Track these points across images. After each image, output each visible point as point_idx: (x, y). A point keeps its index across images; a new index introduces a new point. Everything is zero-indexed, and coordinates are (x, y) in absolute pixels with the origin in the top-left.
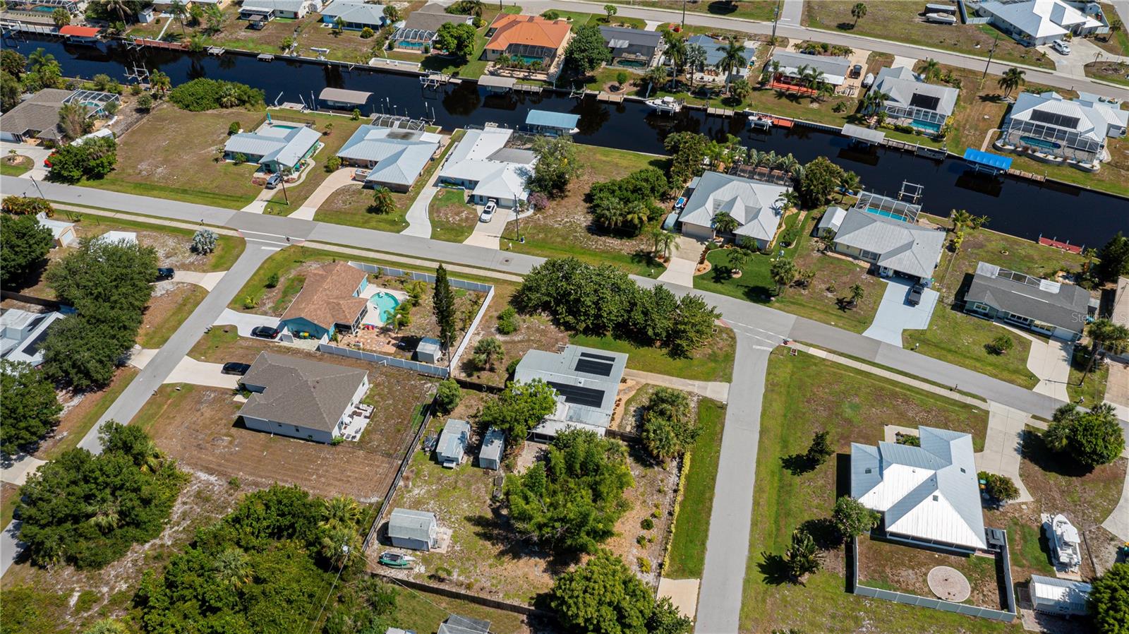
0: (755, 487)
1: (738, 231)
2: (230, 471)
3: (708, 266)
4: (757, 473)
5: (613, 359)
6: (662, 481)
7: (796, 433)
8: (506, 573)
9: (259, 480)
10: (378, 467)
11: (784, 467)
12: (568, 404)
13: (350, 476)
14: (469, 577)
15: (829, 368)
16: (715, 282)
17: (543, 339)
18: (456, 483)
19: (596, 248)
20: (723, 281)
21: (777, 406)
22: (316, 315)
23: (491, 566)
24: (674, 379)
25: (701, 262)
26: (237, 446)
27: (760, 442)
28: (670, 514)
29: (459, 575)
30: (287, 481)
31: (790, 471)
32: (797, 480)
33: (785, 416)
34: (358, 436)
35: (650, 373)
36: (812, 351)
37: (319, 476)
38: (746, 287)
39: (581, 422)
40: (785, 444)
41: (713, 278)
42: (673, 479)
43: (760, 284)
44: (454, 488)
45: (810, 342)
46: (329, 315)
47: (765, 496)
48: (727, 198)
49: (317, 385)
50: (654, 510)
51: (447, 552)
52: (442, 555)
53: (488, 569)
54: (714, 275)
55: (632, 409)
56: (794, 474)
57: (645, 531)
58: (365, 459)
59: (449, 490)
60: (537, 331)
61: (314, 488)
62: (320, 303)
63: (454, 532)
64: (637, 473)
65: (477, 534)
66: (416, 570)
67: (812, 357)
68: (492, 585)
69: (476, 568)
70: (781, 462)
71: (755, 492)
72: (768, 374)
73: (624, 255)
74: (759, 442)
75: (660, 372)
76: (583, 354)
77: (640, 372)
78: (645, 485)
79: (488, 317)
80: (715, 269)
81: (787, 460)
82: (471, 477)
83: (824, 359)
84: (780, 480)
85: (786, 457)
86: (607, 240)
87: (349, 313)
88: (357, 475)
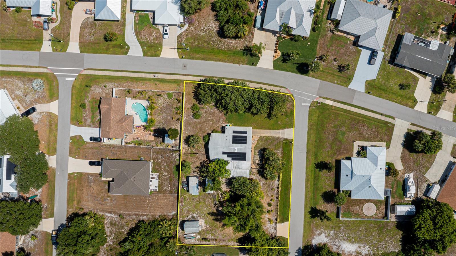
0: (306, 180)
2: (117, 211)
3: (279, 53)
4: (306, 173)
5: (246, 132)
6: (273, 184)
7: (320, 150)
8: (227, 233)
9: (129, 213)
10: (169, 198)
11: (316, 168)
12: (233, 161)
13: (161, 205)
14: (215, 236)
15: (334, 111)
16: (283, 62)
17: (214, 118)
18: (199, 200)
19: (224, 48)
20: (287, 61)
21: (313, 137)
22: (116, 134)
23: (221, 231)
24: (272, 131)
25: (276, 52)
26: (114, 201)
27: (307, 157)
28: (277, 198)
29: (211, 236)
30: (139, 212)
31: (318, 170)
32: (321, 173)
33: (316, 141)
34: (157, 189)
35: (261, 130)
36: (327, 102)
37: (150, 207)
38: (298, 64)
39: (240, 169)
40: (316, 157)
41: (282, 60)
42: (276, 182)
43: (304, 62)
44: (200, 202)
45: (326, 96)
46: (121, 131)
47: (309, 182)
48: (286, 9)
49: (135, 179)
50: (272, 198)
51: (205, 229)
52: (204, 230)
53: (220, 232)
54: (282, 59)
55: (257, 151)
56: (319, 171)
57: (269, 207)
58: (163, 197)
59: (198, 204)
60: (210, 114)
61: (150, 212)
62: (114, 127)
63: (205, 220)
64: (263, 183)
65: (213, 220)
66: (197, 237)
67: (327, 105)
68: (223, 238)
69: (216, 232)
70: (315, 165)
71: (306, 182)
72: (309, 120)
73: (238, 52)
74: (306, 158)
75: (265, 129)
76: (234, 132)
77: (258, 130)
78: (267, 187)
79: (187, 109)
80: (283, 55)
81: (317, 164)
82: (204, 196)
83: (332, 106)
84: (315, 174)
85: (317, 163)
86: (229, 41)
87: (129, 128)
88: (163, 204)
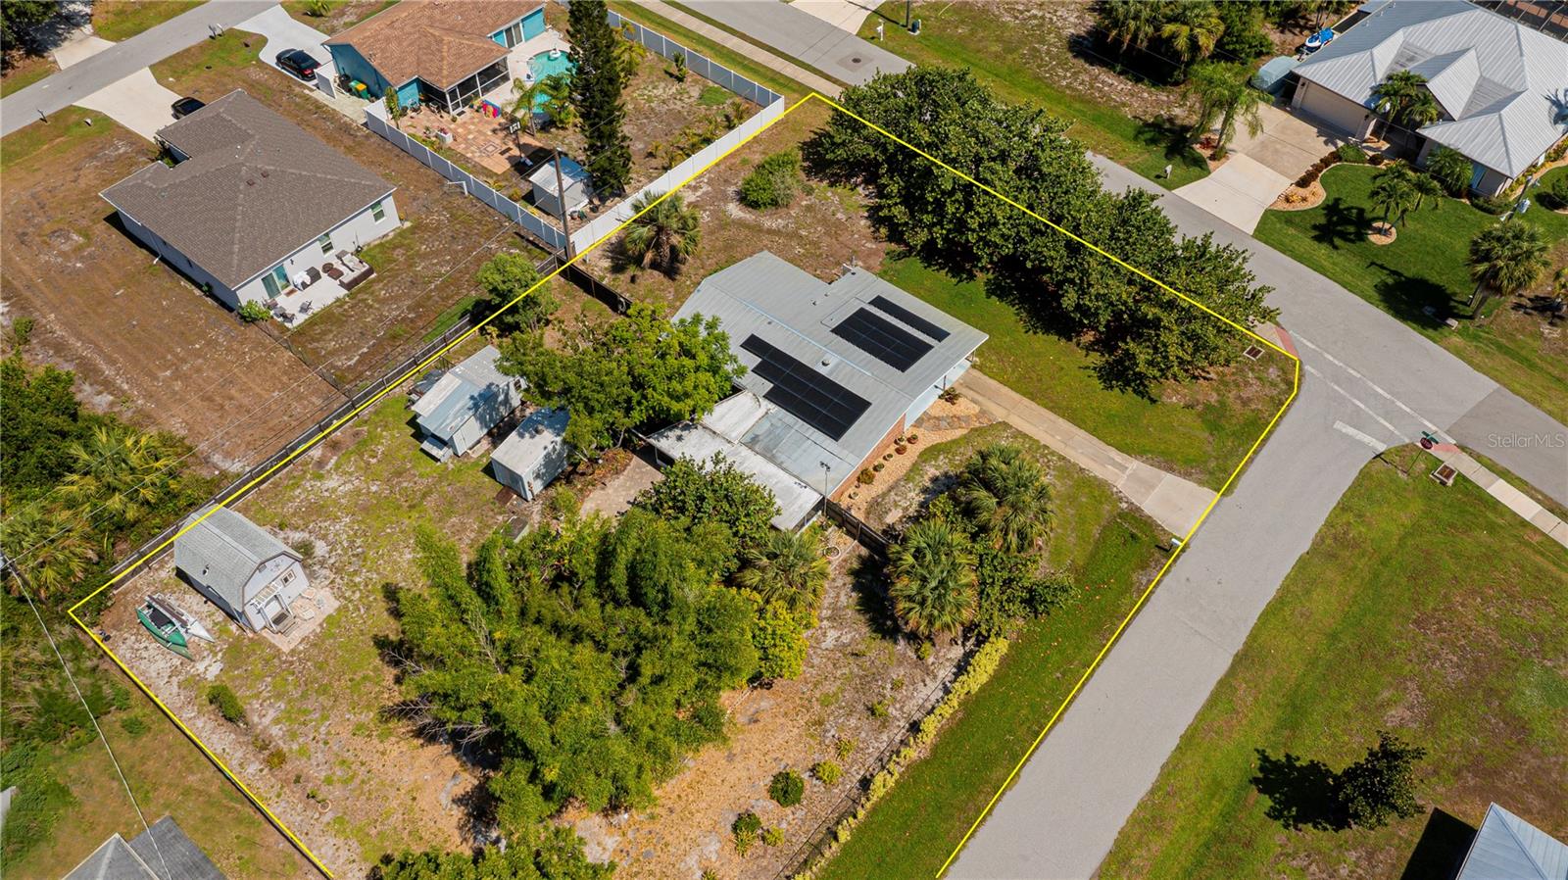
0: (1142, 805)
1: (1433, 132)
2: (38, 303)
3: (1317, 195)
4: (1169, 770)
5: (940, 335)
6: (896, 686)
7: (1341, 698)
8: (376, 766)
9: (72, 340)
10: (300, 398)
11: (1255, 781)
12: (767, 405)
13: (231, 398)
14: (293, 735)
15: (1528, 552)
16: (1318, 239)
17: (826, 241)
18: (424, 496)
19: (1068, 86)
20: (1337, 241)
21: (1324, 605)
22: (383, 51)
23: (356, 731)
24: (1081, 434)
25: (1303, 183)
26: (82, 259)
27: (1225, 685)
28: (865, 784)
29: (277, 721)
30: (112, 362)
31: (1267, 802)
32: (1277, 835)
33: (1334, 637)
34: (301, 319)
35: (1026, 401)
36: (1501, 491)
37: (176, 376)
38: (1394, 273)
39: (772, 459)
40: (1294, 713)
41: (1315, 227)
42: (930, 691)
43: (1434, 278)
44: (412, 507)
45: (1504, 463)
46: (412, 59)
47: (1158, 844)
48: (1441, 48)
49: (260, 181)
50: (830, 758)
51: (293, 652)
52: (278, 653)
53: (345, 735)
54: (1322, 220)
55: (932, 471)
56: (1274, 814)
57: (772, 805)
58: (285, 373)
59: (399, 507)
60: (824, 221)
61: (149, 396)
62: (408, 29)
63: (339, 610)
64: (846, 639)
65: (381, 643)
66: (200, 667)
67: (1495, 505)
68: (328, 781)
69: (325, 718)
70: (1256, 763)
71: (1134, 821)
72: (1343, 507)
73: (1123, 118)
74: (1221, 683)
75: (1054, 408)
76: (879, 302)
77: (1005, 390)
78: (848, 679)
79: (737, 161)
80: (1332, 208)
81: (1275, 764)
82: (466, 495)
83: (1524, 524)
84: (1226, 816)
85: (1277, 755)
86: (1103, 77)
87: (452, 65)
88: (246, 401)
